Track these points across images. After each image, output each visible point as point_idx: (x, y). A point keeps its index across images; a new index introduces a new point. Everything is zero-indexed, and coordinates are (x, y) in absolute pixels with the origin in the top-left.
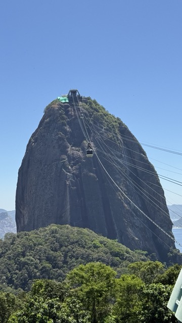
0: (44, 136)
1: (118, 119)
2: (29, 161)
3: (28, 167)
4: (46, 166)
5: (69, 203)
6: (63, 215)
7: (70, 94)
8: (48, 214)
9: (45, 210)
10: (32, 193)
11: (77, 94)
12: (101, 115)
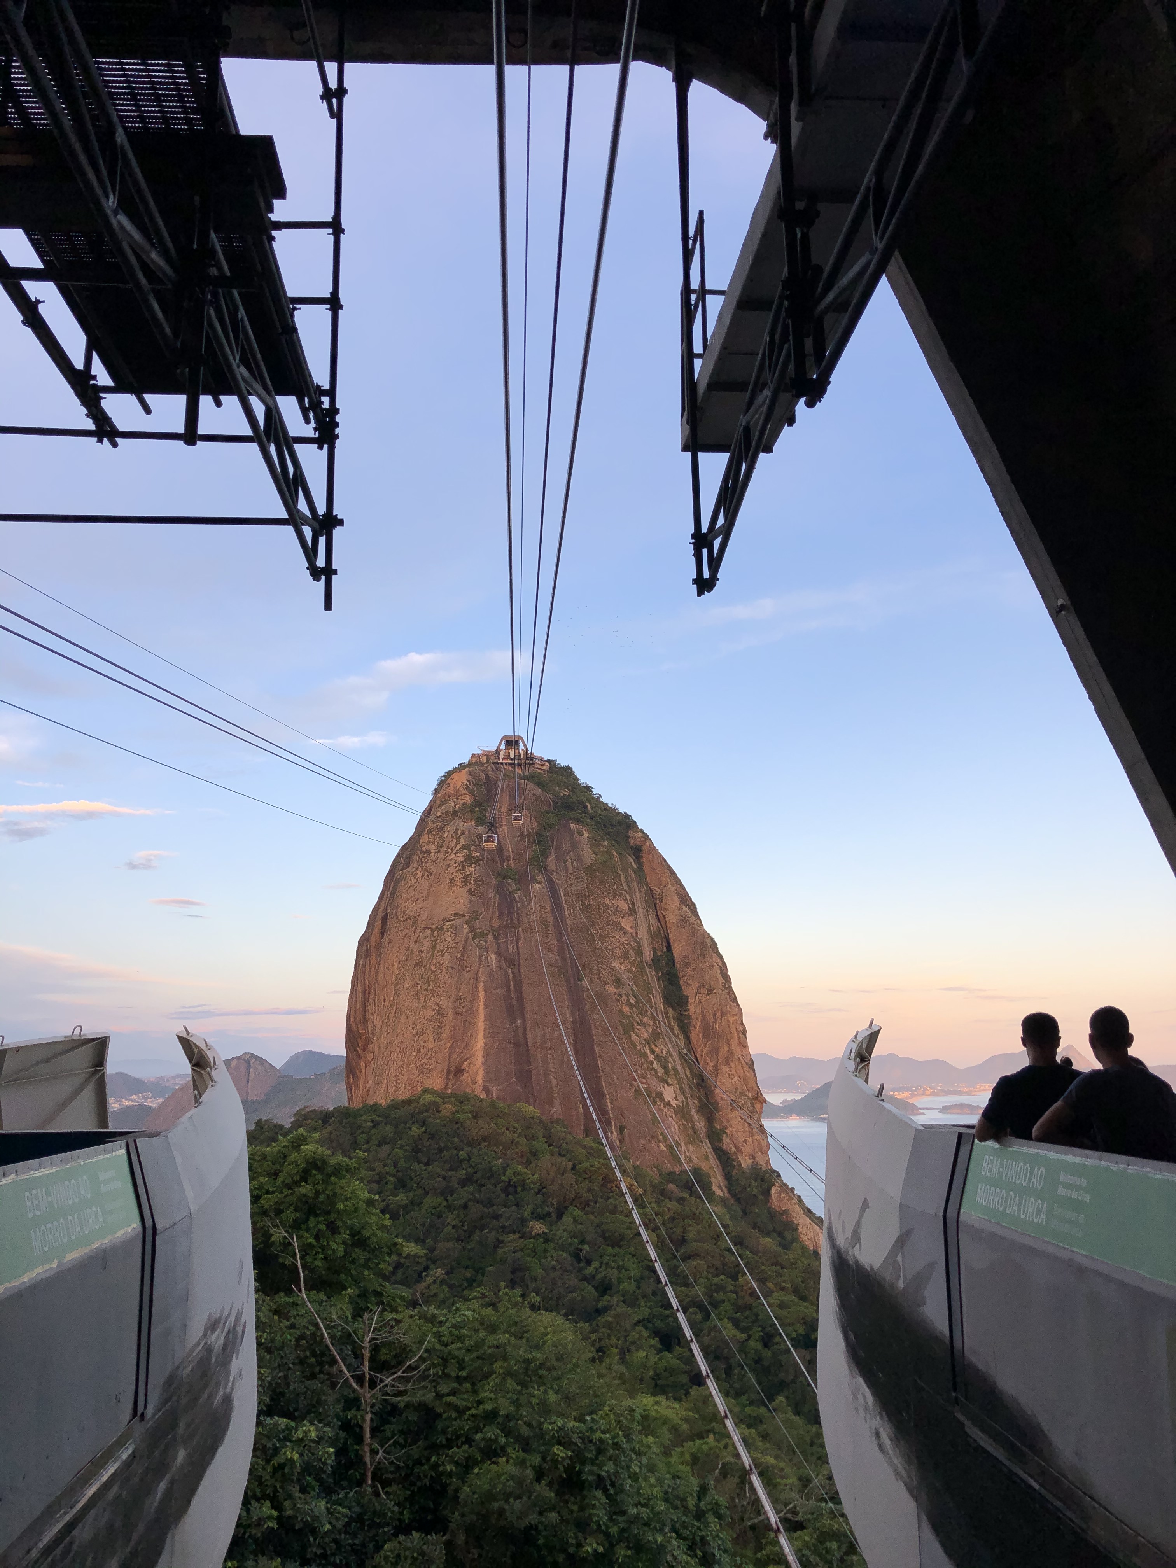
0: (428, 852)
1: (626, 816)
2: (385, 919)
3: (382, 933)
4: (429, 932)
5: (481, 1035)
6: (464, 1066)
7: (503, 746)
8: (425, 1061)
9: (419, 1051)
10: (387, 1002)
11: (521, 746)
12: (580, 802)
